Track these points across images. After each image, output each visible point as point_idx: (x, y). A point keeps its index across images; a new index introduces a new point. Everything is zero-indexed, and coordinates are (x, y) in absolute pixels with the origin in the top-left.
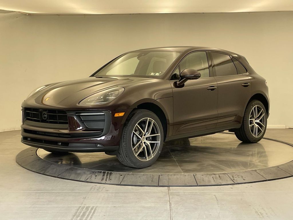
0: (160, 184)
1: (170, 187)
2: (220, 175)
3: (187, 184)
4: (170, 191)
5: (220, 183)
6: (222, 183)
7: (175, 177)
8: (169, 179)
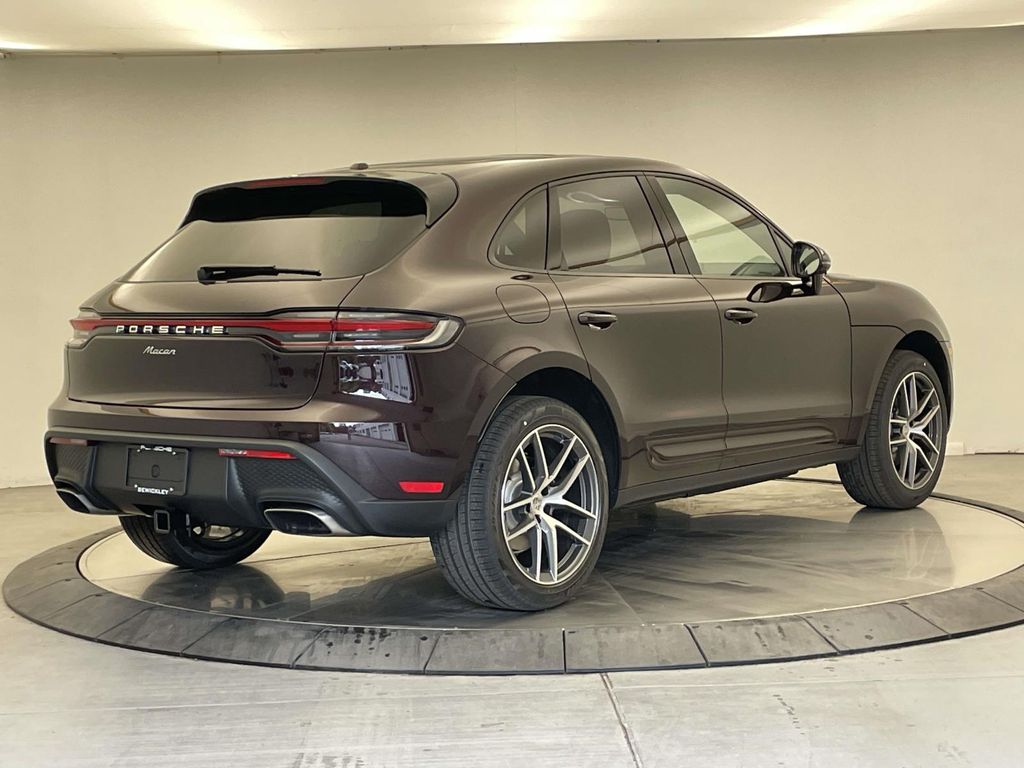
0: (572, 665)
1: (609, 674)
2: (783, 625)
3: (670, 660)
4: (612, 687)
5: (785, 651)
6: (794, 651)
7: (623, 636)
8: (601, 644)
